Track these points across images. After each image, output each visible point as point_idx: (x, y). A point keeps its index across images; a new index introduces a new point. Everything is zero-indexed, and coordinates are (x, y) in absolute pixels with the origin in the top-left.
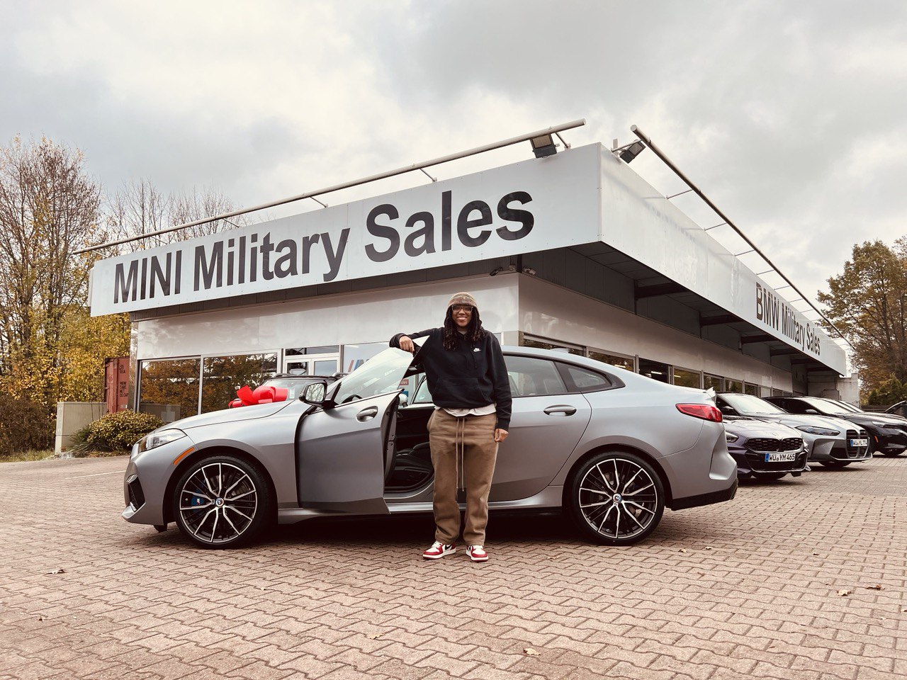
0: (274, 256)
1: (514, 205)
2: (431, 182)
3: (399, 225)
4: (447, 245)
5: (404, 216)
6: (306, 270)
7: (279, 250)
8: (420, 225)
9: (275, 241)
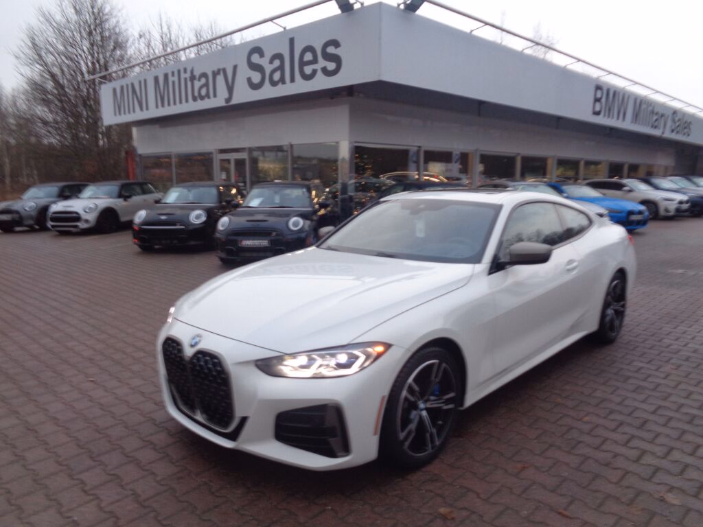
0: (197, 84)
1: (331, 50)
2: (282, 30)
3: (264, 62)
4: (292, 80)
5: (268, 55)
6: (215, 96)
7: (199, 80)
8: (277, 63)
9: (197, 73)
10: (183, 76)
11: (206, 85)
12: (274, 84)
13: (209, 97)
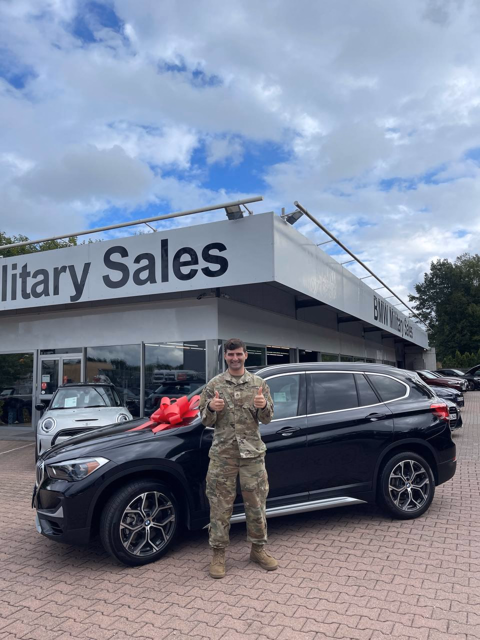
0: (31, 282)
1: (214, 252)
3: (129, 262)
4: (165, 278)
5: (133, 255)
6: (56, 292)
7: (35, 276)
8: (144, 262)
9: (32, 269)
10: (10, 272)
11: (45, 282)
12: (139, 282)
13: (47, 294)
